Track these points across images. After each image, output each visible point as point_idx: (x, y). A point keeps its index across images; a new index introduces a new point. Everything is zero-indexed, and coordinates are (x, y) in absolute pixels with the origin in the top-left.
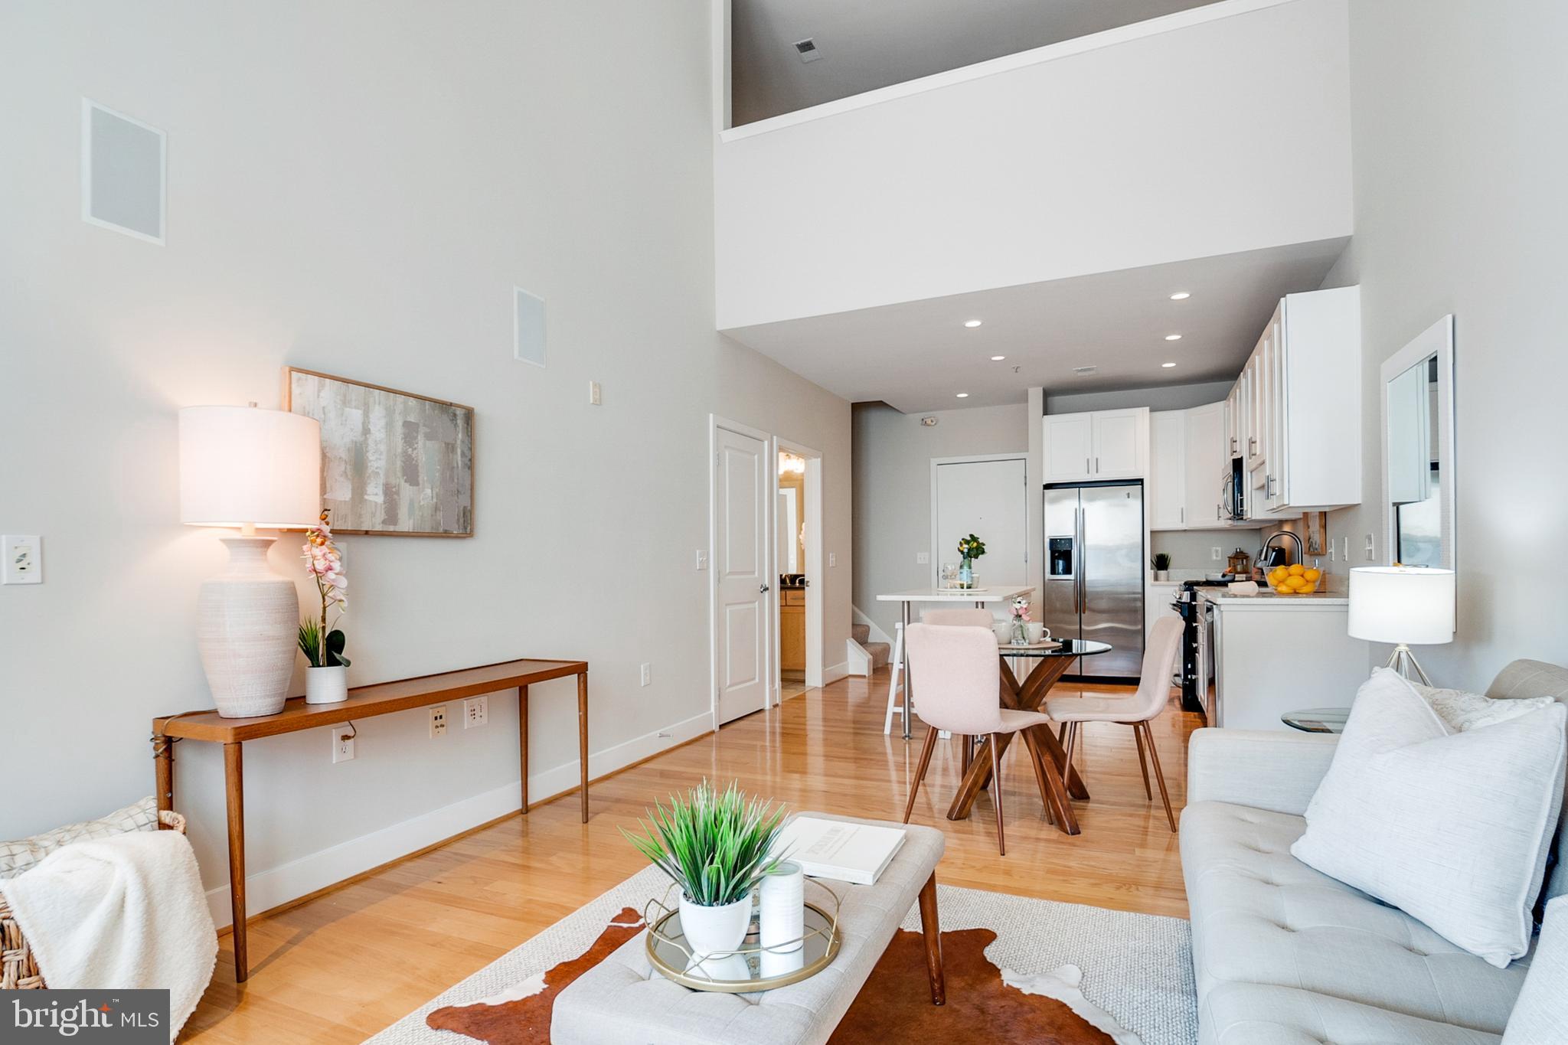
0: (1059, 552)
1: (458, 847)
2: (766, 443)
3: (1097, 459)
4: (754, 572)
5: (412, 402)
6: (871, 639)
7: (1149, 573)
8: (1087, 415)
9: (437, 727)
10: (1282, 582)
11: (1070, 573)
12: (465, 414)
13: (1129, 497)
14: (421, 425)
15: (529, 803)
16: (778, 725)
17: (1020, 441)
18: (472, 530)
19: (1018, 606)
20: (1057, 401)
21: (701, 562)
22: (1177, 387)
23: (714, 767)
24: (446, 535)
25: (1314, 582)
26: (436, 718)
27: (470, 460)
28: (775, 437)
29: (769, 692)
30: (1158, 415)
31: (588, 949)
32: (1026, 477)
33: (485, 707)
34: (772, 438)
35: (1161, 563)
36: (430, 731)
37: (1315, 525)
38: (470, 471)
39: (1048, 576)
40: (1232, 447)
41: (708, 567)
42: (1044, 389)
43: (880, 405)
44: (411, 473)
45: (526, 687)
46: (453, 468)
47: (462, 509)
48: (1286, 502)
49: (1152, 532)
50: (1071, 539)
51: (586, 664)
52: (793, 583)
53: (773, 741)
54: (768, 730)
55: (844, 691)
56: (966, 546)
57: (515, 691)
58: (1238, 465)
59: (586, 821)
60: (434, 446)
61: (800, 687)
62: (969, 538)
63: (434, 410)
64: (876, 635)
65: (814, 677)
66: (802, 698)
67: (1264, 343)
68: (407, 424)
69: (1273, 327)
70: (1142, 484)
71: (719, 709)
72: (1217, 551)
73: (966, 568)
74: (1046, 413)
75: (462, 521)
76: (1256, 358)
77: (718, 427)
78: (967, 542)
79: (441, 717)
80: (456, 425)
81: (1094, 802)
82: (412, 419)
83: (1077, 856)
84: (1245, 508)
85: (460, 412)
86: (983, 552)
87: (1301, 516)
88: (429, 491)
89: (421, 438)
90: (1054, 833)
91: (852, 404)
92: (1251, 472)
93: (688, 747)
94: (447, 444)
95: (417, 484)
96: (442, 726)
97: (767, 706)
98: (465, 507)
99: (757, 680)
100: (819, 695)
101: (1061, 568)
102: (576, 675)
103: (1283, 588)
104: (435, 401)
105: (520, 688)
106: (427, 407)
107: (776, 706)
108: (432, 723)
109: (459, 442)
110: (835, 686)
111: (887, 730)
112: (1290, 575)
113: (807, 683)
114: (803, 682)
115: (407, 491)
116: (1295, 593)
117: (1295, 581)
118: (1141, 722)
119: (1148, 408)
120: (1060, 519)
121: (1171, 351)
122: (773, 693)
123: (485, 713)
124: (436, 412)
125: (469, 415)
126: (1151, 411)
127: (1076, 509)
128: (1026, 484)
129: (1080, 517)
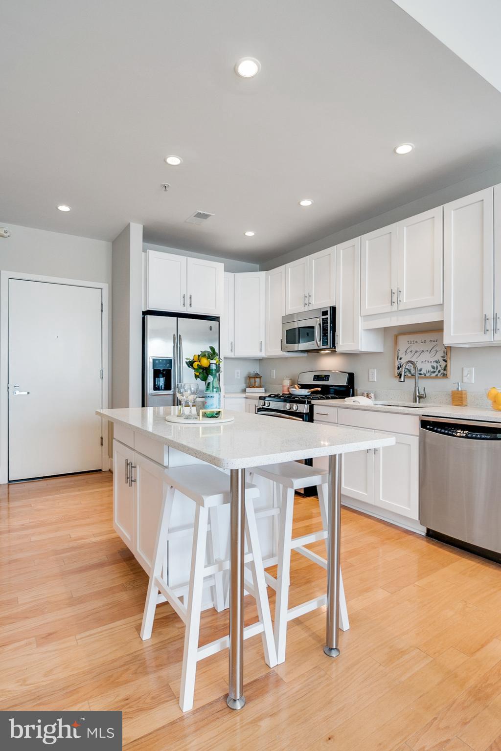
8: (183, 258)
39: (151, 391)
42: (143, 227)
49: (224, 357)
50: (171, 360)
70: (220, 321)
119: (223, 264)
127: (174, 335)
128: (102, 311)
129: (177, 342)
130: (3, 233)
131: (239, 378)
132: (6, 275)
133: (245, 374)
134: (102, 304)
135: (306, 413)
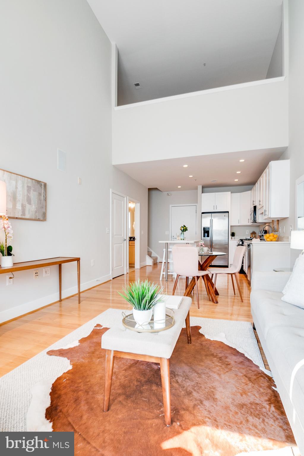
0: (206, 231)
1: (43, 310)
2: (125, 198)
3: (216, 206)
4: (122, 235)
5: (29, 180)
6: (152, 256)
7: (230, 237)
8: (214, 194)
9: (36, 276)
10: (268, 238)
11: (209, 237)
12: (44, 185)
13: (225, 216)
14: (32, 187)
15: (62, 299)
16: (128, 278)
17: (196, 200)
18: (46, 219)
19: (201, 242)
20: (205, 189)
21: (108, 232)
22: (238, 187)
23: (111, 288)
24: (39, 220)
25: (276, 238)
26: (36, 273)
27: (46, 198)
28: (128, 197)
29: (126, 269)
30: (233, 194)
31: (89, 334)
32: (196, 211)
33: (49, 270)
34: (127, 197)
35: (233, 235)
36: (34, 277)
37: (275, 224)
38: (45, 202)
39: (203, 238)
40: (253, 203)
41: (110, 233)
42: (202, 186)
43: (156, 189)
44: (29, 201)
45: (61, 264)
46: (41, 200)
47: (43, 212)
48: (270, 216)
49: (231, 226)
50: (209, 227)
51: (80, 258)
52: (132, 239)
53: (127, 282)
54: (125, 279)
55: (146, 269)
56: (182, 228)
57: (57, 266)
58: (255, 207)
59: (79, 303)
60: (36, 194)
61: (133, 268)
62: (183, 226)
63: (35, 183)
64: (154, 254)
65: (137, 266)
66: (134, 271)
67: (264, 174)
68: (28, 186)
69: (267, 170)
70: (228, 213)
71: (112, 274)
72: (247, 232)
73: (182, 234)
74: (202, 193)
75: (43, 216)
76: (261, 178)
77: (113, 193)
78: (183, 227)
79: (37, 273)
80: (42, 188)
81: (221, 296)
82: (29, 185)
83: (218, 308)
84: (257, 219)
85: (43, 184)
86: (187, 230)
87: (272, 221)
88: (34, 207)
89: (32, 191)
90: (211, 303)
91: (148, 189)
92: (259, 209)
93: (104, 284)
94: (39, 193)
95: (31, 205)
96: (37, 275)
97: (125, 273)
98: (44, 212)
99: (122, 266)
100: (139, 270)
101: (206, 236)
102: (77, 261)
103: (268, 240)
104: (36, 180)
105: (59, 265)
106: (34, 182)
107: (127, 273)
108: (34, 274)
109: (42, 193)
110: (143, 268)
111: (161, 279)
112: (270, 236)
113: (136, 267)
114: (134, 267)
115: (28, 206)
116: (271, 241)
117: (271, 238)
118: (234, 274)
119: (230, 192)
120: (206, 223)
121: (237, 176)
122: (127, 269)
123: (49, 272)
124: (36, 183)
125: (45, 185)
126: (231, 193)
127: (210, 219)
128: (196, 213)
129: (211, 221)
130: (169, 194)
132: (171, 206)
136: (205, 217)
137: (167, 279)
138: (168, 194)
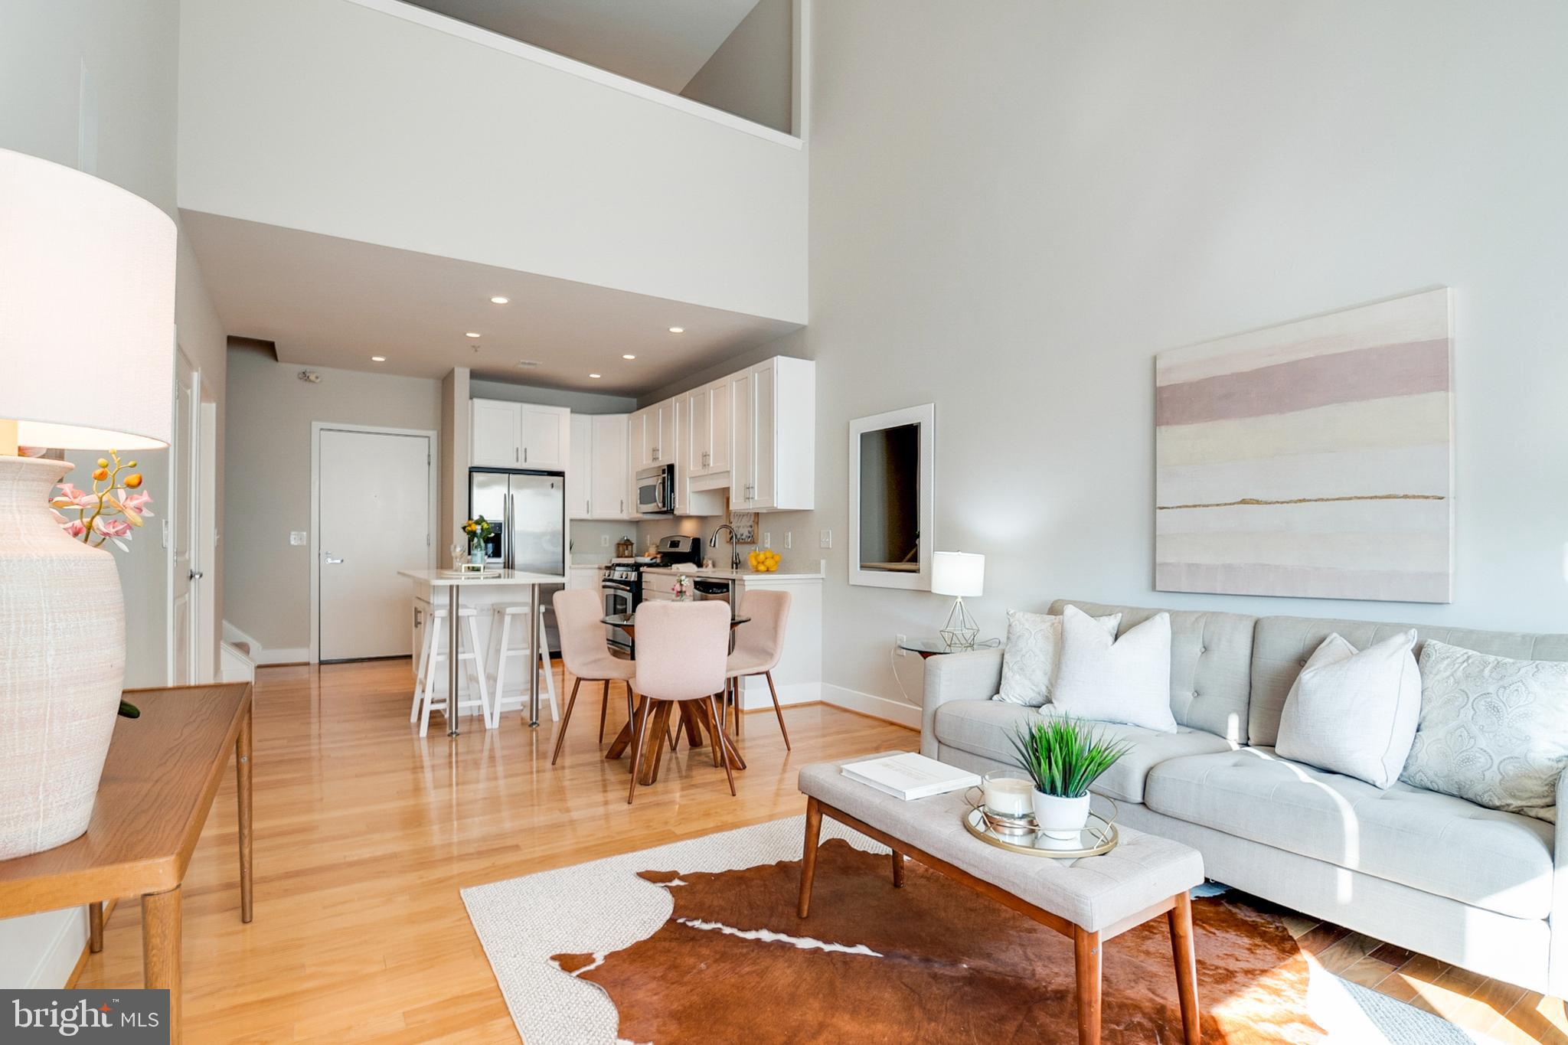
3: (526, 449)
8: (517, 405)
11: (499, 556)
13: (552, 487)
21: (165, 539)
22: (596, 395)
30: (576, 416)
34: (199, 371)
37: (742, 521)
40: (651, 454)
41: (168, 544)
42: (470, 370)
48: (775, 505)
49: (571, 520)
50: (501, 524)
58: (670, 470)
70: (564, 476)
73: (479, 550)
74: (473, 396)
84: (677, 506)
91: (225, 337)
92: (684, 477)
119: (569, 409)
120: (489, 503)
126: (572, 412)
127: (505, 495)
128: (429, 464)
129: (509, 502)
130: (312, 377)
131: (607, 545)
132: (316, 426)
133: (617, 541)
134: (429, 456)
135: (633, 582)
136: (483, 485)
137: (456, 728)
138: (305, 377)
